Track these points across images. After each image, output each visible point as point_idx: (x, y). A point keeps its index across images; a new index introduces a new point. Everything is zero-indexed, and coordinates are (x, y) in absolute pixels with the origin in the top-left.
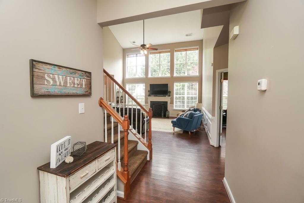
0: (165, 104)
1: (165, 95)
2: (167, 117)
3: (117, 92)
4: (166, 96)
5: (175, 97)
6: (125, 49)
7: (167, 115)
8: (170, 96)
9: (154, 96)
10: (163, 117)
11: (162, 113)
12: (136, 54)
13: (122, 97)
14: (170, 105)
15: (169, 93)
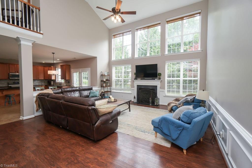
4: (155, 79)
5: (167, 80)
6: (111, 29)
7: (156, 102)
8: (160, 79)
9: (141, 79)
10: (150, 104)
11: (150, 100)
12: (123, 33)
13: (107, 80)
14: (160, 90)
15: (159, 76)
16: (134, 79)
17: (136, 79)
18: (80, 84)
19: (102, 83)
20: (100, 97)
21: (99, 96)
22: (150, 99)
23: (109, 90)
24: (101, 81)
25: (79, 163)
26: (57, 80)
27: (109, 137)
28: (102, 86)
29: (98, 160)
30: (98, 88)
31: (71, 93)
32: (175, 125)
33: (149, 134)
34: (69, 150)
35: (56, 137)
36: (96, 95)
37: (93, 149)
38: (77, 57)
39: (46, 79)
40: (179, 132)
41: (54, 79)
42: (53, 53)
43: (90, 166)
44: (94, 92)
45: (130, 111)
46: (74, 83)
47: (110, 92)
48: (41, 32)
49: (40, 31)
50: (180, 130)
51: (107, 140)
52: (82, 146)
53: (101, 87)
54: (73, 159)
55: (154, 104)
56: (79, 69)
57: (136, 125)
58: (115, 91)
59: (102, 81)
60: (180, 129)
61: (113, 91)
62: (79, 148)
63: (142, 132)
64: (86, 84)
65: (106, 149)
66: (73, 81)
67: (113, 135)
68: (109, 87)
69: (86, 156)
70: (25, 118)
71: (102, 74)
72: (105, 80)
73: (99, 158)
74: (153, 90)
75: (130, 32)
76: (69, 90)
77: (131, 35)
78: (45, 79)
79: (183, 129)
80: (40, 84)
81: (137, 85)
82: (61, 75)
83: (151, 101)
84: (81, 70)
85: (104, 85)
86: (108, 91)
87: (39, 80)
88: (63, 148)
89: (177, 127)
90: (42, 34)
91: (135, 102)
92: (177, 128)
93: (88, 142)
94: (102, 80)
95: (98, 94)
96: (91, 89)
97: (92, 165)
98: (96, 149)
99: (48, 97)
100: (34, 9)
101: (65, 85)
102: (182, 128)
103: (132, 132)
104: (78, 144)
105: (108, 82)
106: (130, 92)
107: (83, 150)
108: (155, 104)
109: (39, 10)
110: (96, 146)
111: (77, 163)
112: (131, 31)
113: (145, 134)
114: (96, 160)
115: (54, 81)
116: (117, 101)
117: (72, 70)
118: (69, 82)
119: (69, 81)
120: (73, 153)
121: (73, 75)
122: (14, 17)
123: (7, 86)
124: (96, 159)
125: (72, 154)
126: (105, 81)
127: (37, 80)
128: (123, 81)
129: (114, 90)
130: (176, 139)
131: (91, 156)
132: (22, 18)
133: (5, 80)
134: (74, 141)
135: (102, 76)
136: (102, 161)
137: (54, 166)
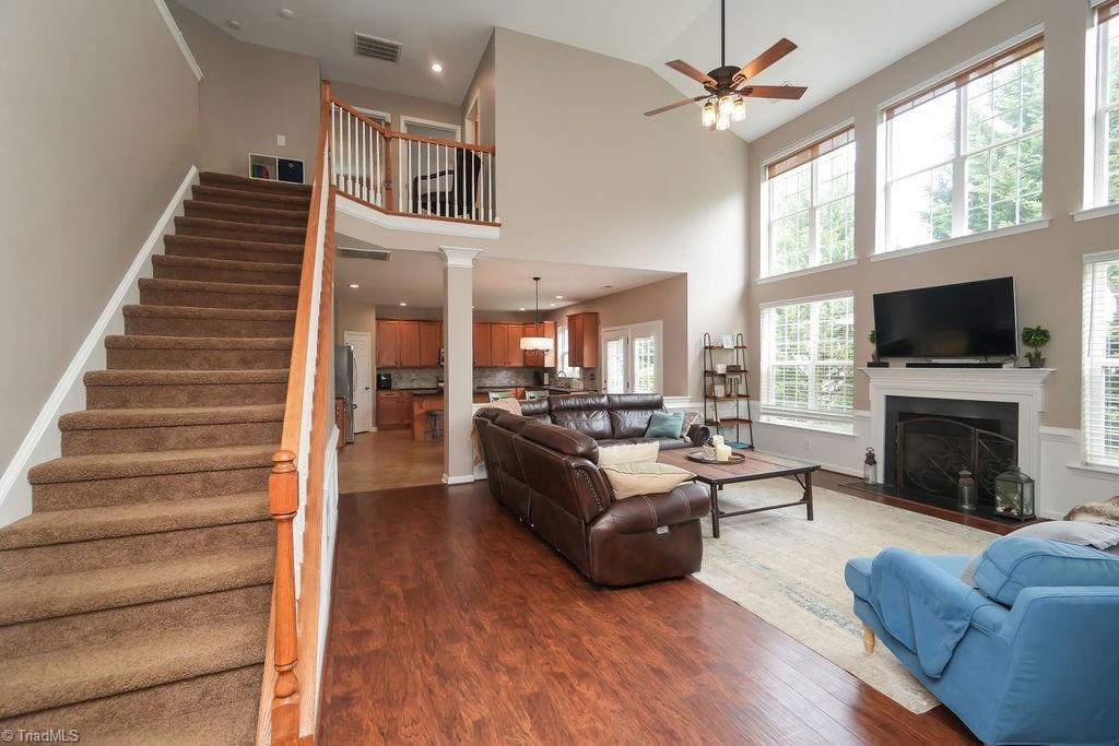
0: (999, 422)
1: (992, 360)
2: (1000, 516)
3: (706, 348)
4: (999, 366)
5: (1107, 372)
6: (755, 141)
7: (1006, 500)
8: (1036, 362)
9: (908, 365)
10: (966, 507)
11: (961, 480)
12: (814, 147)
13: (733, 370)
14: (1045, 429)
15: (1035, 344)
16: (870, 365)
17: (876, 364)
18: (629, 382)
19: (709, 379)
20: (688, 439)
21: (681, 437)
22: (960, 476)
23: (743, 415)
24: (706, 372)
25: (526, 627)
26: (559, 369)
27: (654, 590)
28: (708, 395)
29: (580, 640)
30: (691, 401)
31: (579, 415)
32: (937, 603)
33: (841, 631)
34: (516, 588)
35: (503, 546)
36: (670, 430)
37: (582, 608)
38: (617, 284)
39: (528, 364)
40: (952, 643)
41: (552, 365)
42: (536, 279)
43: (549, 646)
44: (664, 420)
45: (810, 517)
46: (609, 381)
47: (749, 422)
48: (497, 220)
49: (494, 217)
50: (957, 631)
51: (643, 598)
52: (556, 590)
53: (706, 397)
54: (514, 614)
55: (994, 504)
56: (625, 327)
57: (802, 580)
58: (774, 420)
59: (709, 373)
60: (957, 624)
61: (763, 419)
62: (545, 592)
63: (810, 609)
64: (646, 382)
65: (622, 621)
66: (606, 374)
67: (677, 587)
68: (743, 403)
69: (553, 617)
70: (452, 480)
71: (707, 345)
72: (721, 369)
73: (585, 638)
74: (994, 425)
75: (852, 132)
76: (573, 403)
77: (854, 145)
78: (526, 366)
79: (970, 626)
80: (513, 382)
81: (887, 396)
82: (569, 352)
83: (966, 487)
84: (630, 328)
85: (719, 391)
86: (737, 420)
87: (511, 368)
88: (506, 579)
89: (941, 614)
90: (499, 225)
91: (876, 485)
92: (945, 618)
93: (579, 584)
94: (708, 368)
95: (678, 426)
96: (658, 405)
97: (556, 646)
98: (591, 610)
99: (493, 422)
100: (481, 155)
101: (582, 387)
102: (961, 624)
103: (761, 600)
104: (546, 580)
105: (738, 376)
106: (846, 429)
107: (552, 601)
108: (1000, 509)
109: (493, 155)
110: (597, 603)
111: (520, 626)
112: (851, 127)
113: (820, 624)
114: (574, 640)
115: (552, 371)
116: (743, 462)
117: (603, 332)
118: (593, 378)
119: (593, 375)
120: (521, 598)
121: (606, 348)
122: (436, 193)
123: (434, 386)
124: (576, 636)
125: (521, 601)
126: (723, 372)
127: (506, 369)
128: (811, 373)
129: (771, 417)
130: (942, 673)
131: (564, 623)
132: (451, 194)
133: (433, 367)
134: (542, 570)
135: (708, 351)
136: (590, 647)
137: (467, 611)
